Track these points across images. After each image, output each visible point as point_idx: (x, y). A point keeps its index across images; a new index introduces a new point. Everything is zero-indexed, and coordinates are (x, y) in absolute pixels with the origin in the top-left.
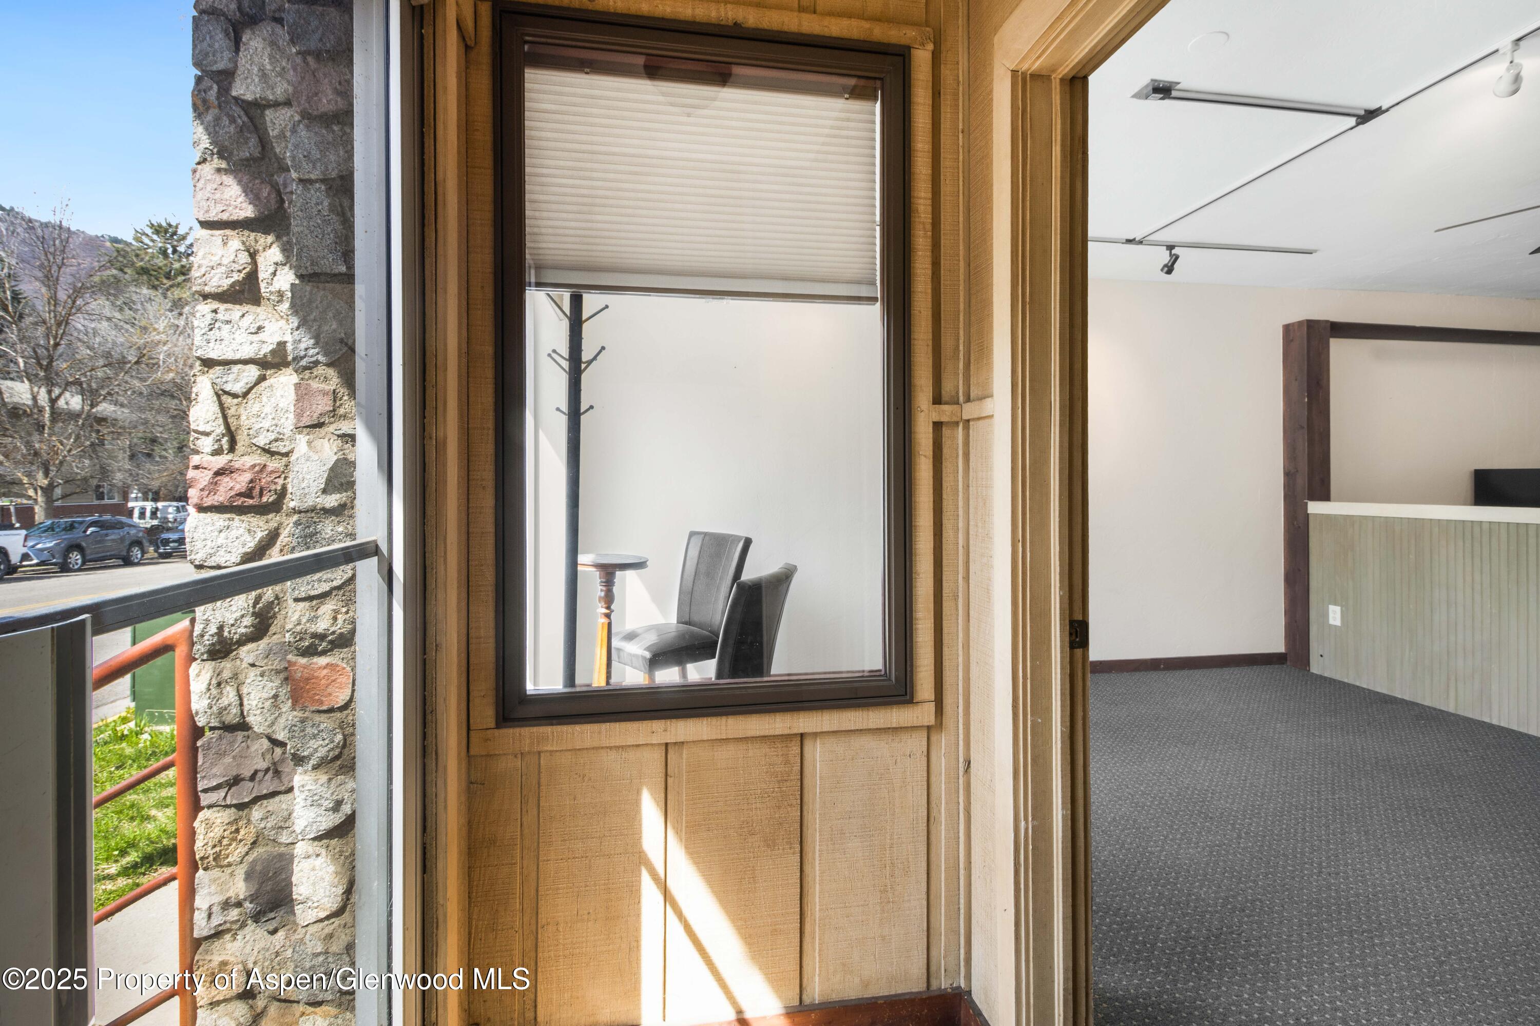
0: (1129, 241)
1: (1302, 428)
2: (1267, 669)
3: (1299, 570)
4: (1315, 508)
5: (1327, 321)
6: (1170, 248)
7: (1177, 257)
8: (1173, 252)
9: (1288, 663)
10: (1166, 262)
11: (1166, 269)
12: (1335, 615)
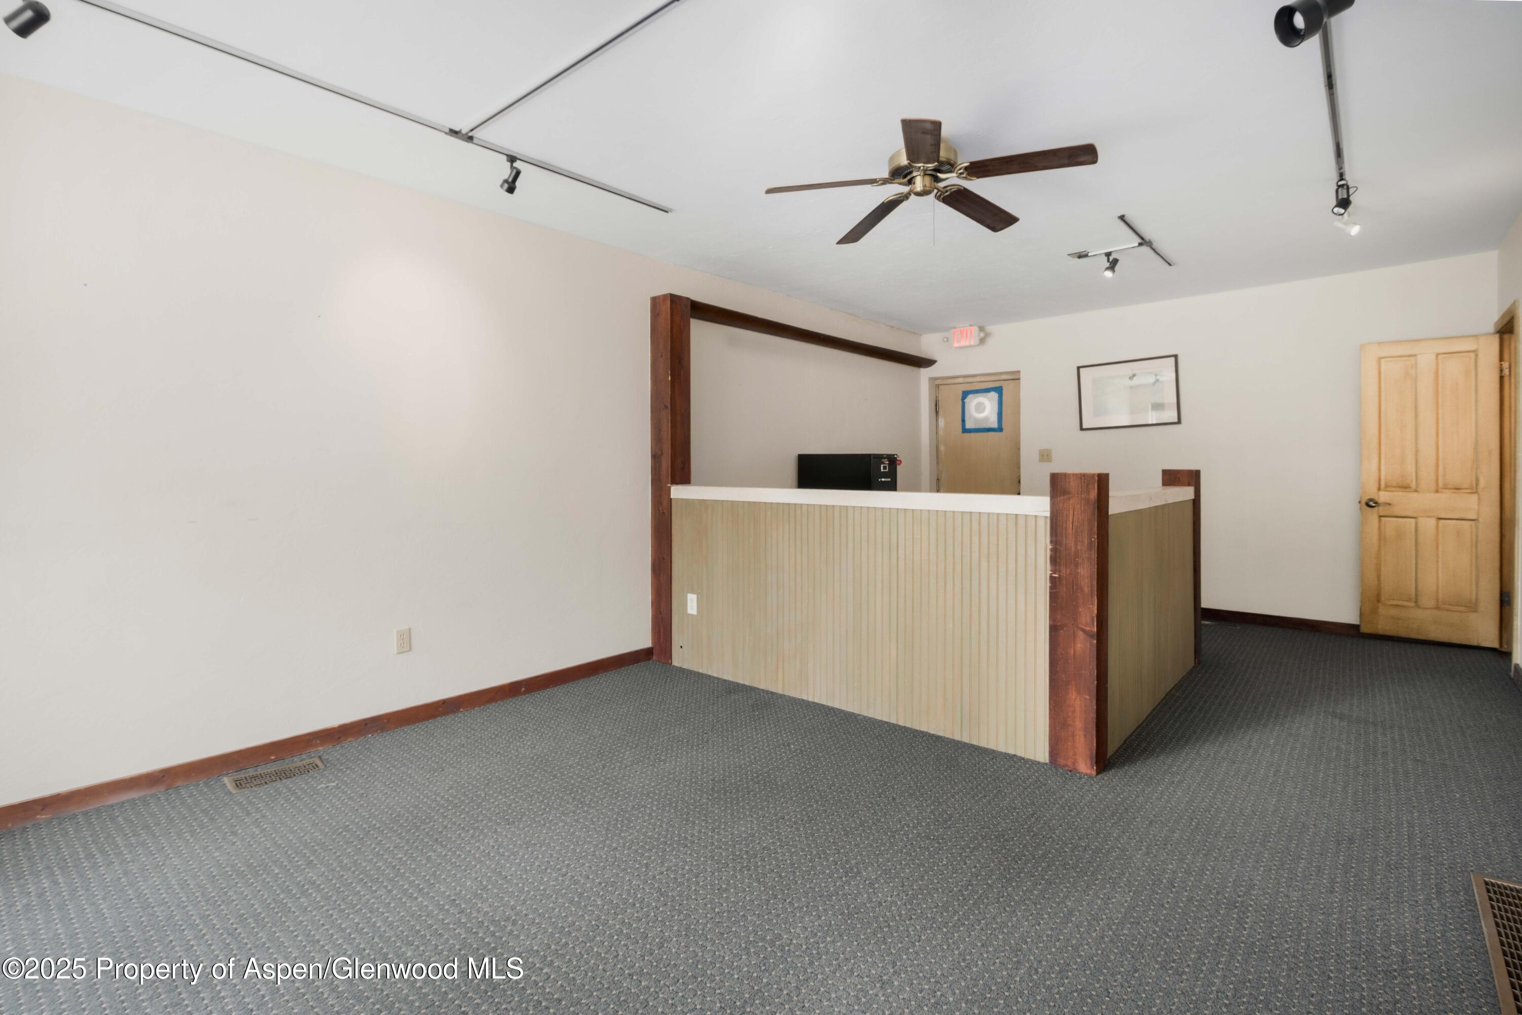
0: (454, 133)
1: (666, 407)
2: (634, 669)
3: (664, 559)
4: (678, 492)
5: (688, 299)
6: (512, 159)
7: (518, 173)
8: (515, 165)
9: (654, 658)
10: (506, 177)
11: (506, 186)
12: (692, 604)
